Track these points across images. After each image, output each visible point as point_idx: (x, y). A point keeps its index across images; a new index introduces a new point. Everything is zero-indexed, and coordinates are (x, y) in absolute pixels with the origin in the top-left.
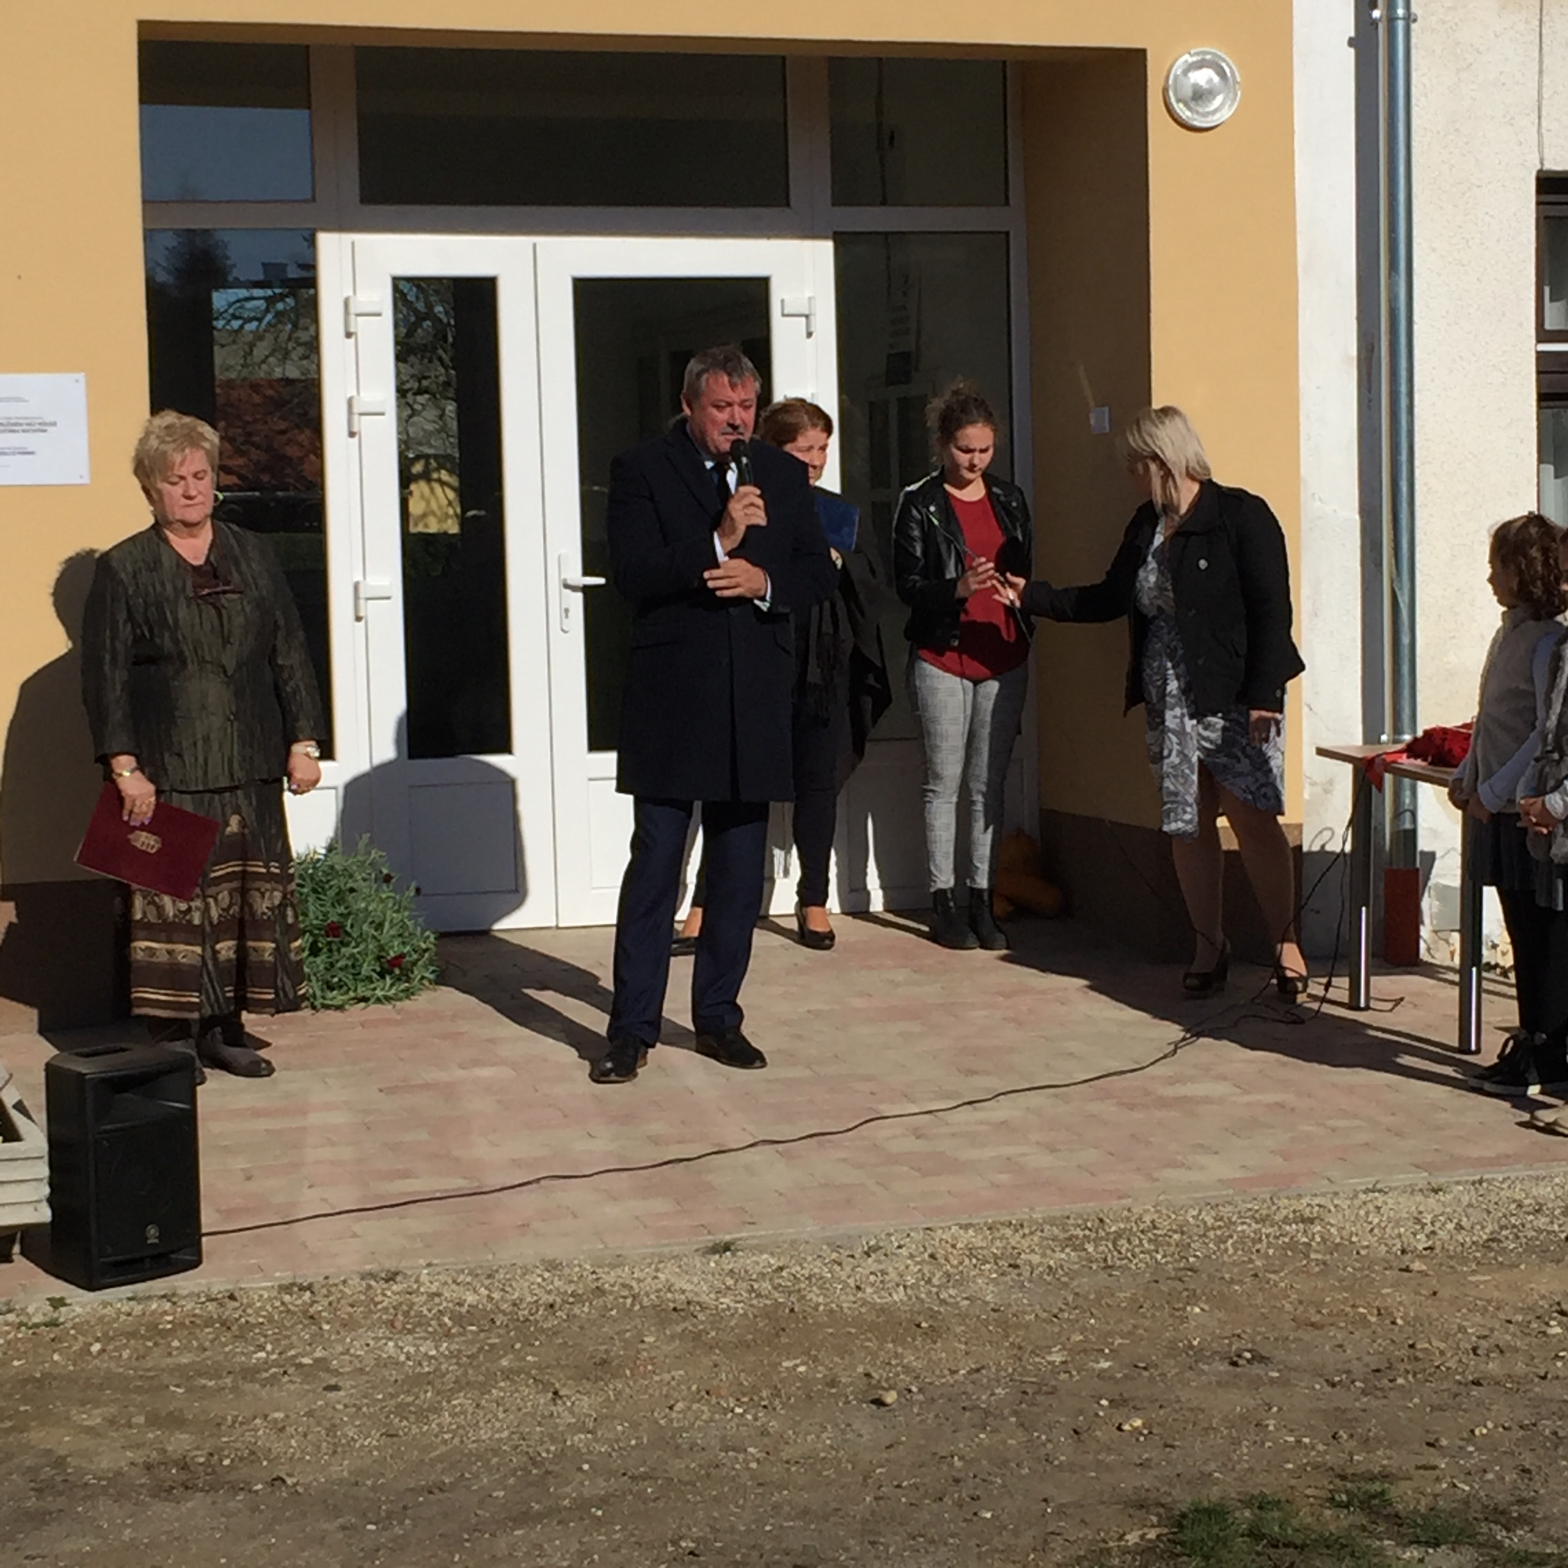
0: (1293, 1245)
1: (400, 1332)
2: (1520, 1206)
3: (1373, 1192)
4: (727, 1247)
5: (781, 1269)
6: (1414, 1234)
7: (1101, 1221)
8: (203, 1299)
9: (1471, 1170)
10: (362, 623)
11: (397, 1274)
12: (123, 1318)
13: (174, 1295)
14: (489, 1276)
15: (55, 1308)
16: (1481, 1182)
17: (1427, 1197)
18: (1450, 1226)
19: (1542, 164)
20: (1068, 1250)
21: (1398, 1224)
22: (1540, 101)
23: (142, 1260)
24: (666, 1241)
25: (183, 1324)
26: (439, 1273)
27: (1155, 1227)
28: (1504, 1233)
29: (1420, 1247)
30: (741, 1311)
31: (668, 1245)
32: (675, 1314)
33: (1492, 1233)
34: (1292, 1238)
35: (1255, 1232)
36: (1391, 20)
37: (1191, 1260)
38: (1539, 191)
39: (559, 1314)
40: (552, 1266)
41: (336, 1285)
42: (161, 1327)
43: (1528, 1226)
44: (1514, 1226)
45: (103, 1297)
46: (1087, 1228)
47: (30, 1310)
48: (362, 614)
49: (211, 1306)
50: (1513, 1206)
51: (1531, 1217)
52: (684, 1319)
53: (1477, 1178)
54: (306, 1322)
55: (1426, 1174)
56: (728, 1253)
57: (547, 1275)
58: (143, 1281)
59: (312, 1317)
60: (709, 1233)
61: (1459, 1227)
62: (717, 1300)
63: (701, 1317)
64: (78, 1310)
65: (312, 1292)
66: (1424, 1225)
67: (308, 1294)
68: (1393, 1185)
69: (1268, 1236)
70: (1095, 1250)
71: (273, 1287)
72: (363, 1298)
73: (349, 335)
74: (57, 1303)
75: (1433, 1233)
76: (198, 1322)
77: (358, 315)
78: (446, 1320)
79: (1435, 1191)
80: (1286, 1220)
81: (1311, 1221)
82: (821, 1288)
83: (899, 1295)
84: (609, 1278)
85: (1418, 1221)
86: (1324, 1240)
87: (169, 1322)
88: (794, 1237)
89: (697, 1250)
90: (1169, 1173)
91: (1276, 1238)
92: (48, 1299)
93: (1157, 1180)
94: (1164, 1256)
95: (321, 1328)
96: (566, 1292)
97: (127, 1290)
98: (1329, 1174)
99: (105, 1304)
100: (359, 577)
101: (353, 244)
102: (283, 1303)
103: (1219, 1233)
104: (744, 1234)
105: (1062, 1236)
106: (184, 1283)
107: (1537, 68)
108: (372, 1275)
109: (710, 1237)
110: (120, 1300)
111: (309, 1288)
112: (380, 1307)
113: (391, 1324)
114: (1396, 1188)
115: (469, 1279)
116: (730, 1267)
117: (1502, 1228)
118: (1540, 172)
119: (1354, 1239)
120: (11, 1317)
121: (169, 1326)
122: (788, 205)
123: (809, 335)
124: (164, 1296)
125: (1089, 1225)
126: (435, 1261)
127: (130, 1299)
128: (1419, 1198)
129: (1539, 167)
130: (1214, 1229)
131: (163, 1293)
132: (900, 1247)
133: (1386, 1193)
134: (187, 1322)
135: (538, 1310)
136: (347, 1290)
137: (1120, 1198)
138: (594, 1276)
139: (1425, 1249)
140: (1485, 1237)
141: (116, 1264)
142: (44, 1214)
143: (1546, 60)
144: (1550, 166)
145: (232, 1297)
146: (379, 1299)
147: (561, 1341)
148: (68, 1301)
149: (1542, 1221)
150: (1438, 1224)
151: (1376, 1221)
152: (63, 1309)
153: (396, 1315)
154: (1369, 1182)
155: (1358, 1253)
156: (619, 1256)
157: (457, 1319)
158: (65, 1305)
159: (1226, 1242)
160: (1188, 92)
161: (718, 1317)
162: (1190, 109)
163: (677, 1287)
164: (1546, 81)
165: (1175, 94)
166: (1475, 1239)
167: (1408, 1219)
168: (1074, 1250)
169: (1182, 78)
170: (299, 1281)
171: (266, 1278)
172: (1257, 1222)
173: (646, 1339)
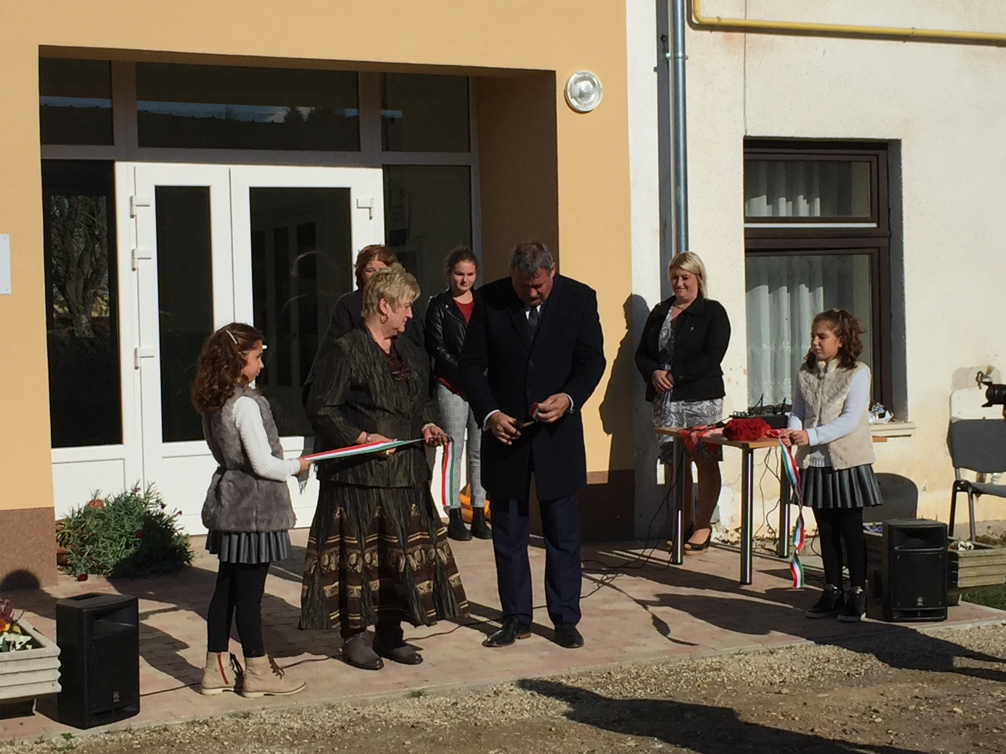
0: (714, 682)
1: (267, 744)
2: (818, 659)
3: (739, 654)
4: (418, 694)
5: (456, 704)
6: (773, 676)
7: (609, 673)
8: (148, 731)
9: (783, 642)
10: (139, 370)
11: (248, 714)
12: (110, 743)
13: (131, 730)
14: (299, 714)
15: (68, 739)
16: (791, 647)
17: (768, 656)
18: (788, 670)
19: (746, 132)
20: (599, 689)
21: (762, 671)
22: (745, 101)
23: (109, 711)
24: (385, 692)
25: (146, 744)
26: (271, 713)
27: (640, 676)
28: (816, 673)
29: (778, 682)
30: (449, 726)
31: (387, 694)
32: (413, 730)
33: (809, 673)
34: (713, 679)
35: (692, 676)
36: (676, 58)
37: (667, 692)
38: (745, 146)
39: (348, 731)
40: (331, 707)
41: (218, 721)
42: (135, 746)
43: (827, 669)
44: (819, 669)
45: (93, 733)
46: (603, 677)
47: (54, 741)
48: (139, 365)
49: (155, 735)
50: (815, 659)
51: (826, 665)
52: (420, 731)
53: (789, 645)
54: (214, 741)
55: (760, 645)
56: (422, 697)
57: (330, 712)
58: (110, 723)
59: (215, 738)
60: (406, 687)
61: (792, 671)
62: (432, 721)
63: (428, 729)
64: (80, 740)
65: (208, 725)
66: (774, 670)
67: (206, 727)
68: (748, 651)
69: (700, 678)
70: (613, 688)
71: (183, 724)
72: (237, 727)
73: (132, 216)
74: (68, 736)
75: (781, 674)
76: (154, 743)
77: (137, 206)
78: (288, 737)
79: (772, 653)
80: (705, 670)
81: (719, 670)
82: (482, 712)
83: (526, 715)
84: (365, 712)
85: (771, 668)
86: (729, 680)
87: (137, 744)
88: (452, 687)
89: (404, 696)
90: (629, 649)
91: (705, 679)
92: (63, 735)
93: (625, 652)
94: (651, 691)
95: (223, 744)
96: (346, 720)
97: (102, 729)
98: (713, 646)
99: (95, 736)
100: (137, 346)
101: (135, 168)
102: (195, 732)
103: (675, 677)
104: (425, 687)
105: (592, 682)
106: (133, 722)
107: (743, 85)
108: (235, 715)
109: (407, 689)
110: (102, 734)
111: (206, 723)
112: (248, 732)
113: (259, 740)
114: (750, 652)
115: (289, 715)
116: (427, 703)
117: (813, 670)
118: (745, 137)
119: (744, 678)
120: (44, 745)
121: (139, 746)
122: (359, 150)
123: (371, 218)
124: (126, 730)
125: (604, 675)
126: (267, 707)
127: (106, 733)
128: (765, 657)
129: (744, 134)
130: (670, 675)
131: (124, 729)
132: (512, 690)
133: (746, 655)
134: (148, 743)
135: (336, 730)
136: (225, 723)
137: (613, 661)
138: (355, 712)
139: (780, 682)
140: (807, 675)
141: (96, 714)
142: (58, 688)
143: (747, 80)
144: (749, 134)
145: (165, 730)
146: (246, 727)
147: (357, 746)
148: (73, 735)
149: (832, 667)
150: (781, 670)
151: (750, 669)
152: (72, 740)
153: (260, 735)
154: (734, 650)
155: (749, 685)
156: (364, 700)
157: (295, 737)
158: (72, 737)
159: (680, 682)
160: (577, 93)
161: (438, 729)
162: (578, 102)
163: (404, 715)
164: (747, 91)
165: (571, 94)
166: (803, 676)
167: (766, 667)
168: (602, 688)
169: (574, 86)
170: (197, 720)
171: (177, 717)
172: (692, 671)
173: (406, 743)
